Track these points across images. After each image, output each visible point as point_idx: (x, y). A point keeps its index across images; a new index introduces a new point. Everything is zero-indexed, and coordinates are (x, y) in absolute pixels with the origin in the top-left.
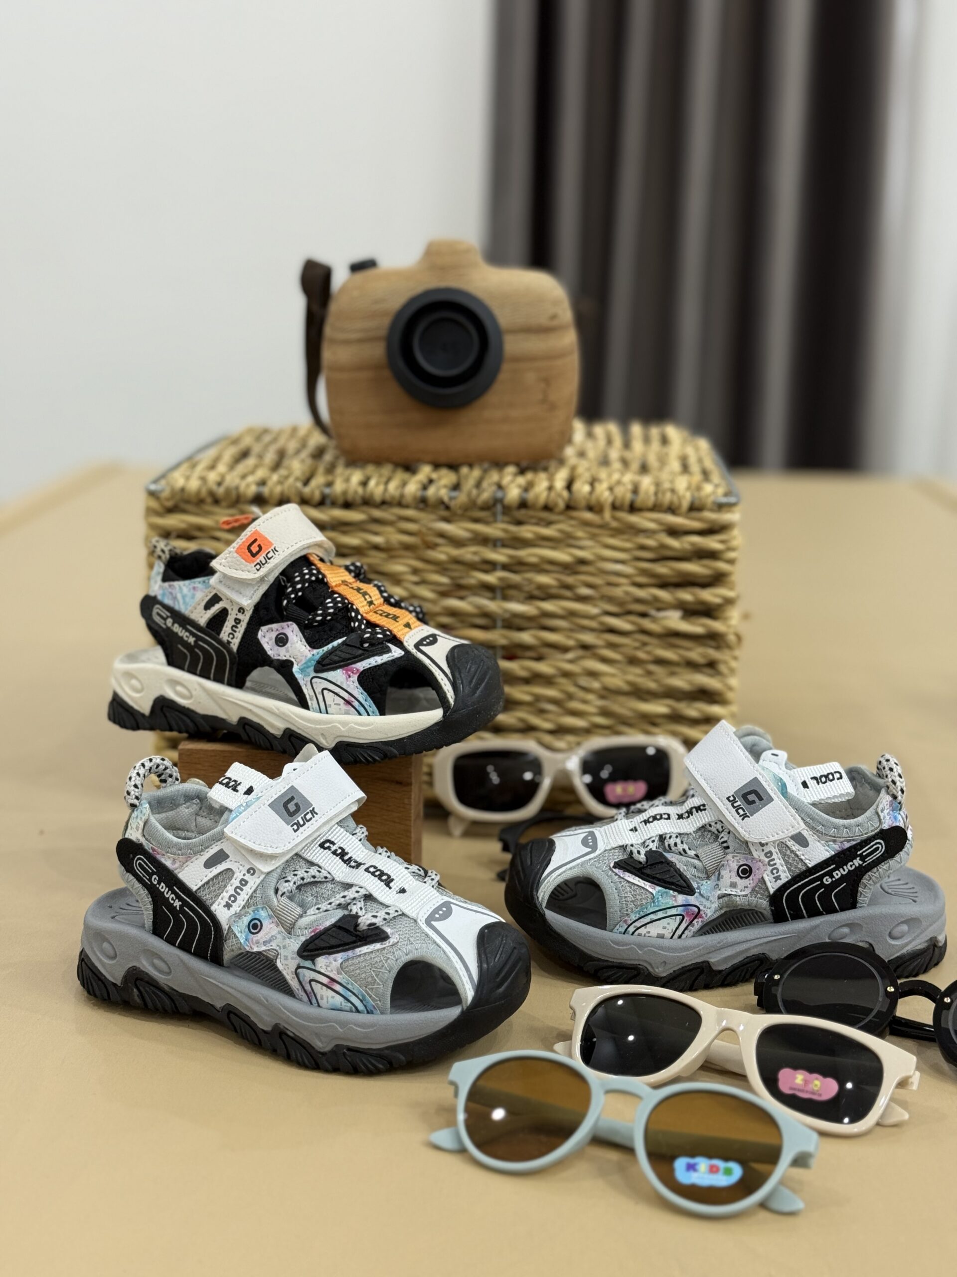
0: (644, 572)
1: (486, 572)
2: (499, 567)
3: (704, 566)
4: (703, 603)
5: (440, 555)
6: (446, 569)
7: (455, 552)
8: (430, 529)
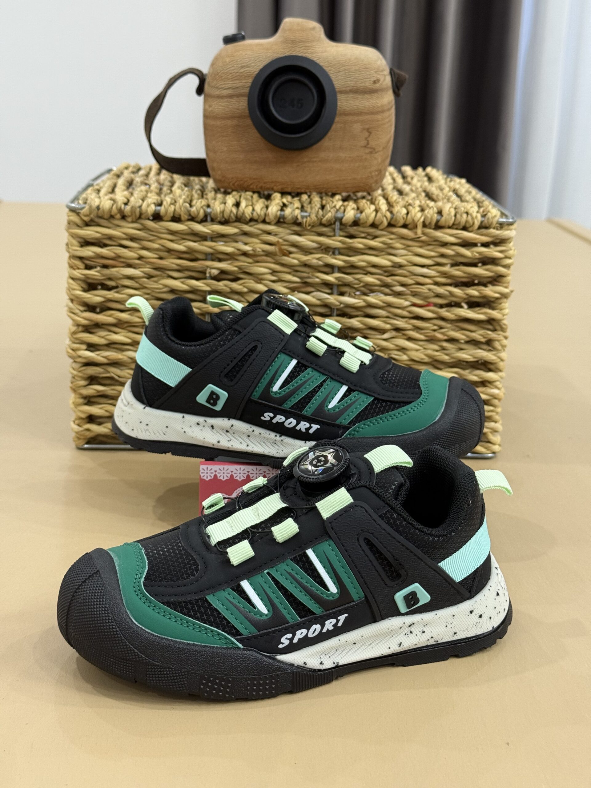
0: (444, 274)
1: (327, 273)
2: (336, 270)
3: (487, 270)
4: (485, 297)
5: (292, 260)
6: (297, 271)
7: (304, 258)
8: (285, 240)
